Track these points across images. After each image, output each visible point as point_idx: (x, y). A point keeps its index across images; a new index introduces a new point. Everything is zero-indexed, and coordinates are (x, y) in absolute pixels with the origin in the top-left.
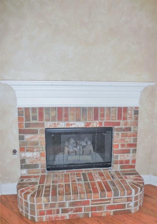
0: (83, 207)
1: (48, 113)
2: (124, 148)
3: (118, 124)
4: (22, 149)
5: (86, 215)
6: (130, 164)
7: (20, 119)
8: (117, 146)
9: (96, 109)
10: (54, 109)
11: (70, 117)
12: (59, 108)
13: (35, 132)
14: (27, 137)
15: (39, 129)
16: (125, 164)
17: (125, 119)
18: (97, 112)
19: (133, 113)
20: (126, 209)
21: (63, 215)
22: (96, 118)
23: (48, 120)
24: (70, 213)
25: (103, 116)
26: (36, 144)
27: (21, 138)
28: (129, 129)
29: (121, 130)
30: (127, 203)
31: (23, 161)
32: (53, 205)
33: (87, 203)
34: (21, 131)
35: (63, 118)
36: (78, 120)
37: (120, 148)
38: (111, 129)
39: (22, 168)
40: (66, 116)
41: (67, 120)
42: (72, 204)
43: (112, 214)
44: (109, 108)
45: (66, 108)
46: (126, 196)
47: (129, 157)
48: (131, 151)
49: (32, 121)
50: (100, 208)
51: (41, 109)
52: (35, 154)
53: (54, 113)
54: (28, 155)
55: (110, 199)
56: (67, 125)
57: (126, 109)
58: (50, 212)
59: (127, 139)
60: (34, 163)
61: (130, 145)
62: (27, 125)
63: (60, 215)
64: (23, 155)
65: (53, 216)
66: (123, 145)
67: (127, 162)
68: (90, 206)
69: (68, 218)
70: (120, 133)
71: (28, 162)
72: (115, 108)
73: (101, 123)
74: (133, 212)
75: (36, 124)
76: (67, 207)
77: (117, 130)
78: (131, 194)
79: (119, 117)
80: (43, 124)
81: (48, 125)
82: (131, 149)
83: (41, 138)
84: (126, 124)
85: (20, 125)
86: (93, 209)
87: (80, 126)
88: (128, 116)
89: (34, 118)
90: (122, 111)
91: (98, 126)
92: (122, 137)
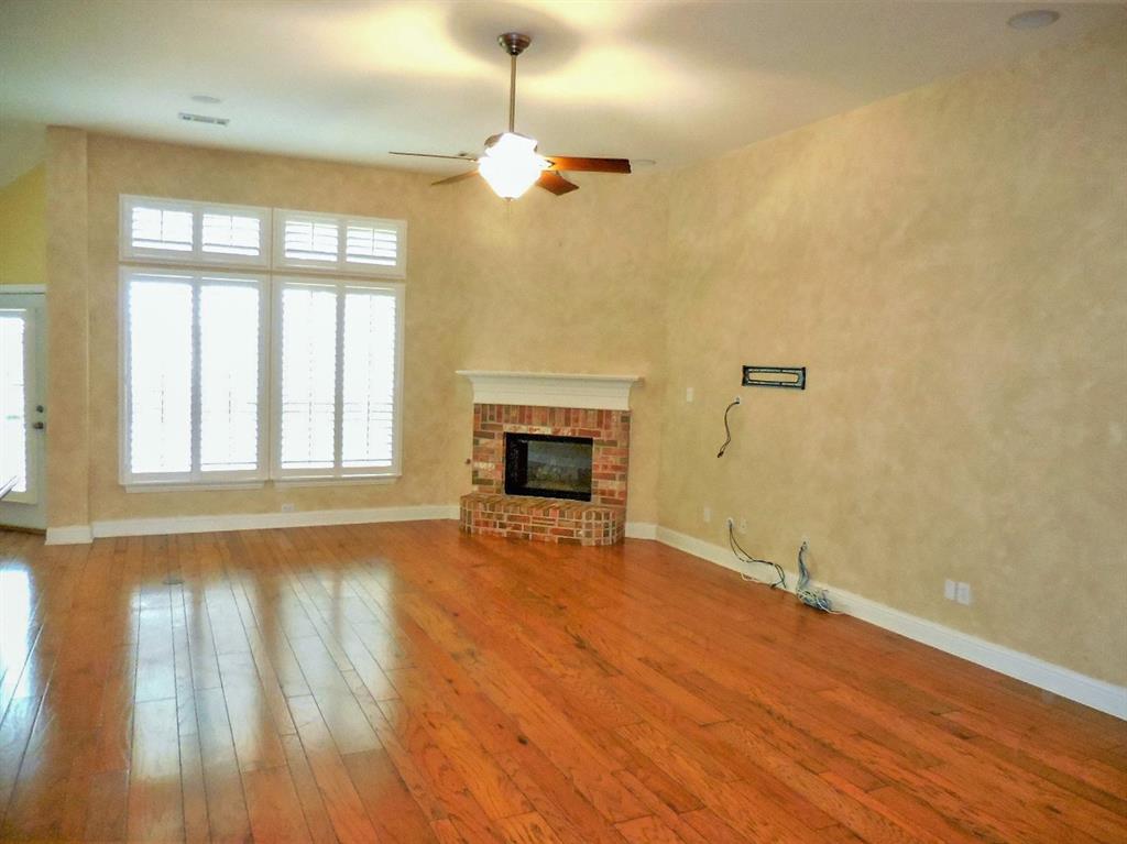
0: (523, 524)
1: (507, 412)
2: (606, 472)
3: (598, 434)
4: (476, 458)
5: (527, 537)
6: (617, 497)
7: (476, 418)
8: (597, 466)
9: (568, 410)
10: (515, 407)
11: (534, 419)
12: (521, 406)
13: (491, 436)
14: (483, 441)
15: (496, 432)
16: (608, 497)
17: (607, 427)
18: (569, 414)
19: (619, 418)
20: (575, 537)
21: (501, 530)
22: (567, 424)
23: (507, 421)
24: (509, 529)
25: (577, 421)
26: (492, 452)
27: (476, 442)
28: (614, 443)
29: (602, 443)
30: (575, 530)
31: (475, 473)
32: (489, 516)
33: (525, 520)
34: (476, 434)
35: (526, 420)
36: (544, 424)
37: (600, 471)
38: (589, 441)
39: (474, 482)
40: (530, 417)
41: (530, 423)
42: (510, 518)
43: (556, 541)
44: (586, 410)
45: (530, 407)
46: (574, 520)
47: (615, 485)
48: (617, 478)
49: (489, 422)
50: (542, 530)
51: (500, 406)
52: (490, 465)
53: (514, 413)
54: (482, 465)
55: (554, 520)
56: (530, 429)
57: (609, 413)
58: (486, 524)
59: (611, 458)
60: (489, 478)
61: (616, 468)
62: (484, 427)
63: (498, 530)
64: (476, 465)
65: (490, 529)
66: (605, 467)
67: (612, 493)
68: (531, 525)
69: (505, 535)
70: (601, 448)
71: (481, 476)
72: (593, 410)
73: (573, 431)
74: (584, 544)
75: (493, 426)
76: (505, 521)
77: (598, 442)
78: (580, 518)
79: (600, 424)
80: (501, 426)
81: (508, 428)
82: (618, 474)
83: (498, 444)
84: (609, 435)
85: (475, 425)
86: (533, 529)
87: (546, 433)
88: (613, 424)
89: (492, 418)
90: (603, 416)
91: (570, 434)
92: (604, 453)
